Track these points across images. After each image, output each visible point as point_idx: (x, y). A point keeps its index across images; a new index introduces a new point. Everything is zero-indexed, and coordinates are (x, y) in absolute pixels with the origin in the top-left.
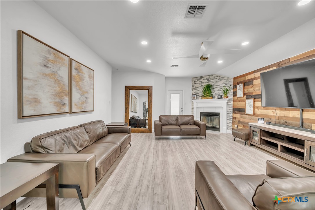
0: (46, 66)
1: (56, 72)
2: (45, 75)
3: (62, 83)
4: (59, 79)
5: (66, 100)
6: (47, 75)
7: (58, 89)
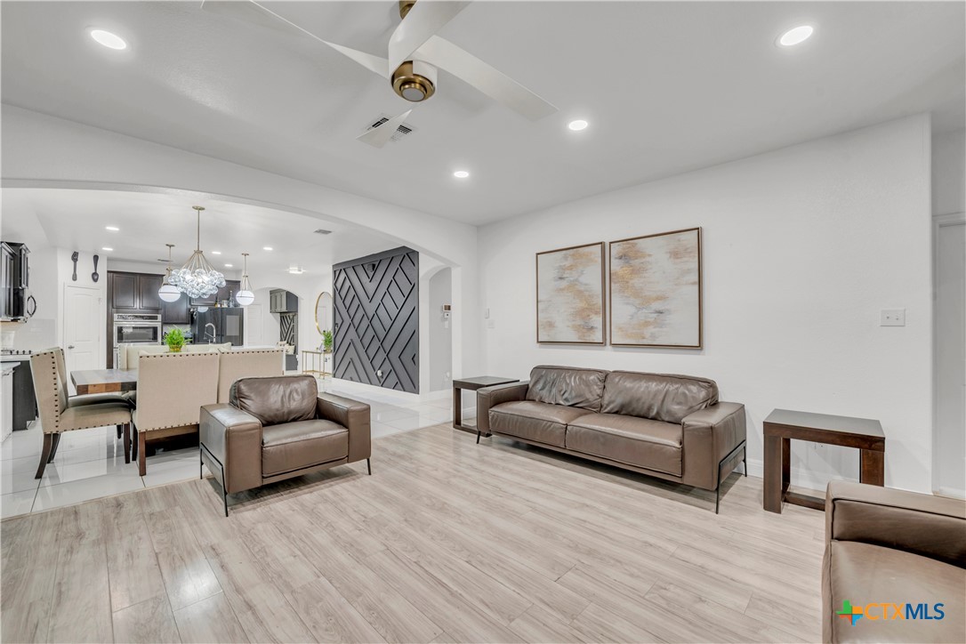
0: (561, 278)
1: (577, 280)
2: (560, 290)
3: (587, 294)
4: (582, 288)
5: (597, 321)
6: (562, 290)
7: (582, 305)
